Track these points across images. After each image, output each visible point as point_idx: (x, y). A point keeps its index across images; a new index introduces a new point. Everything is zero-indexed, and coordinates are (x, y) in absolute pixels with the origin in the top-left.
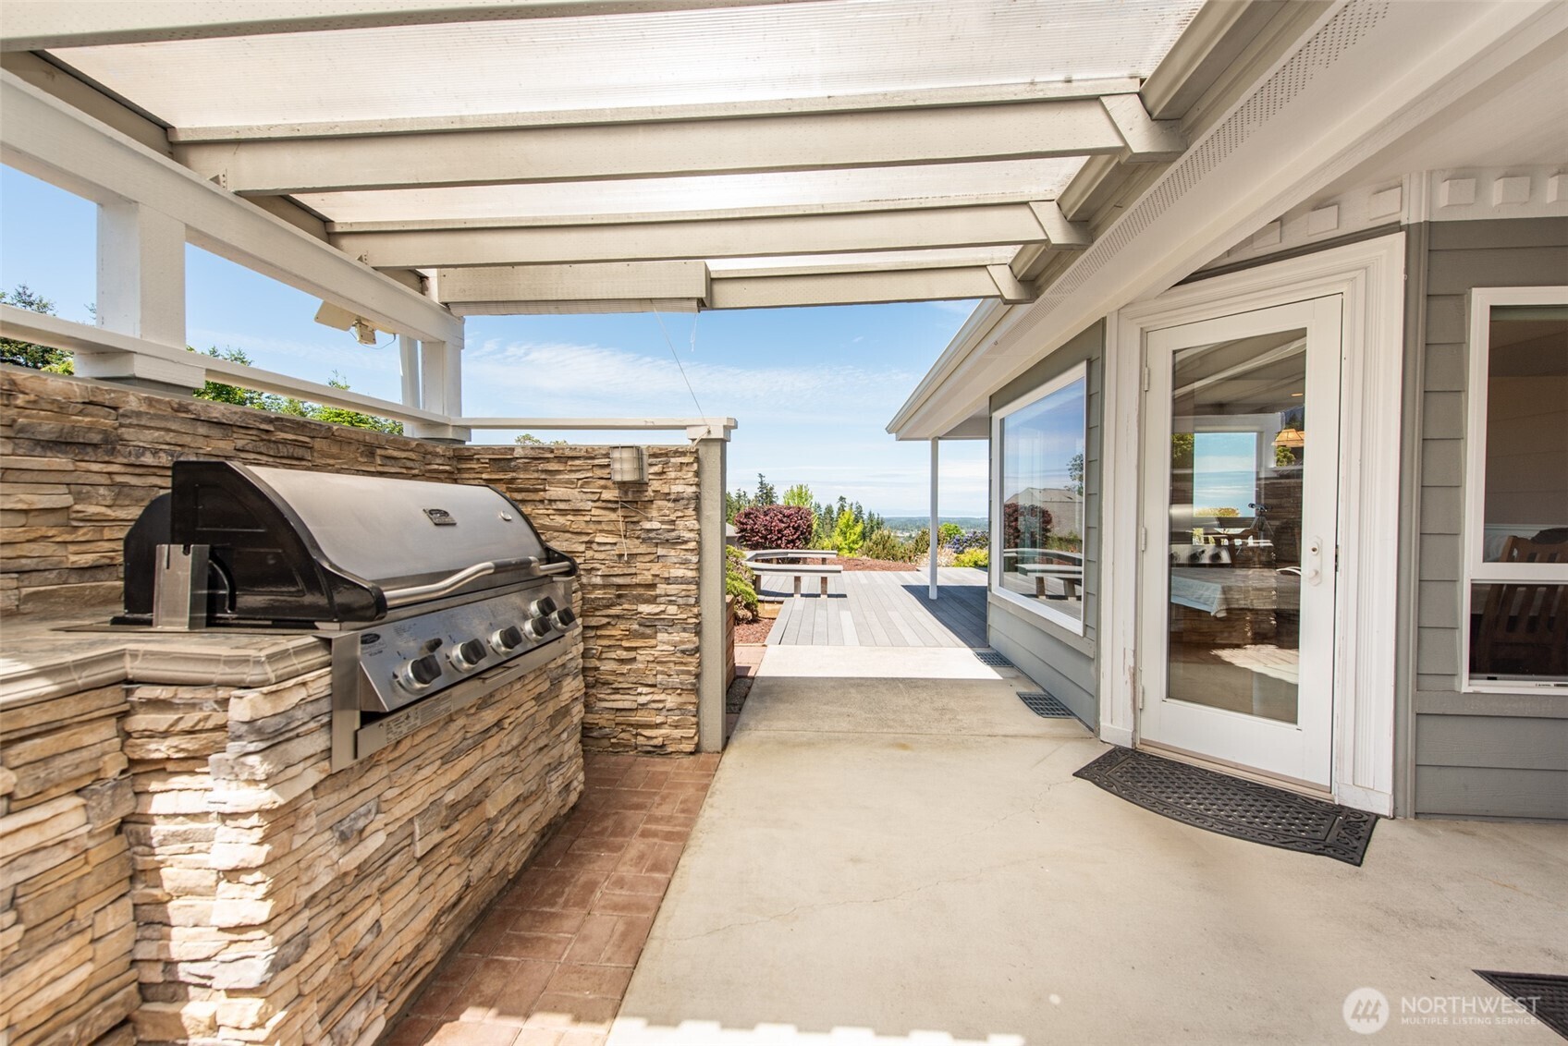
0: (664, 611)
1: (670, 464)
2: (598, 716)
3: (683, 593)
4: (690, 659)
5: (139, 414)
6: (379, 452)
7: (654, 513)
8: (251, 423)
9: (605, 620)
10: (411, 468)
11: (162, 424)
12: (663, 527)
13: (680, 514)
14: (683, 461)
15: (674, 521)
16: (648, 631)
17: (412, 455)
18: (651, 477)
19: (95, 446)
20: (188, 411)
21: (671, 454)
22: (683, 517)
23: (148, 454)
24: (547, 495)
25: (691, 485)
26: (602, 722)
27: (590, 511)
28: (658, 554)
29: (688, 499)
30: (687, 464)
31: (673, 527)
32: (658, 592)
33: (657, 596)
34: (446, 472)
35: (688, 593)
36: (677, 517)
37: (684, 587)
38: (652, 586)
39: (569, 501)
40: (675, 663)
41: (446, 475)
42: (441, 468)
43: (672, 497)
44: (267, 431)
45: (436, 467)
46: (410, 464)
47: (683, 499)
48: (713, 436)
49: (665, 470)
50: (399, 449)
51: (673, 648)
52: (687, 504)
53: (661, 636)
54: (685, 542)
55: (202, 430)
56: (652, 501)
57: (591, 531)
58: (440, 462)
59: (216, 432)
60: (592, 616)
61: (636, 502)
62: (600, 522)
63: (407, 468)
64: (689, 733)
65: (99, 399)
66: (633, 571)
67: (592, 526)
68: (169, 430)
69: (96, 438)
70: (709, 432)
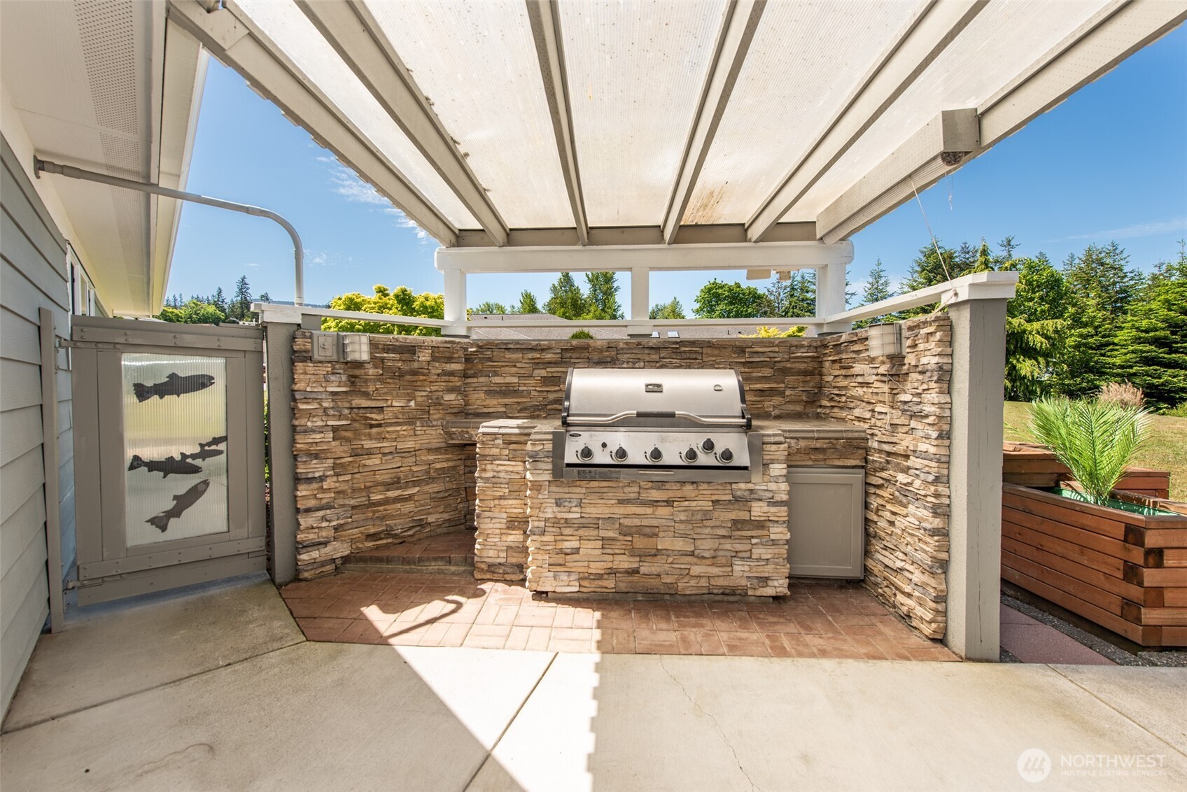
0: (911, 484)
1: (919, 336)
2: (874, 564)
3: (927, 469)
4: (928, 540)
5: (623, 349)
6: (747, 350)
7: (909, 386)
8: (667, 345)
9: (881, 482)
10: (775, 357)
11: (630, 351)
12: (915, 399)
13: (925, 386)
14: (929, 331)
15: (921, 394)
16: (904, 500)
17: (777, 349)
18: (908, 350)
19: (610, 362)
20: (641, 345)
21: (921, 325)
22: (928, 389)
23: (625, 363)
24: (853, 371)
25: (935, 355)
26: (876, 571)
27: (873, 383)
28: (912, 426)
29: (932, 371)
30: (931, 333)
31: (919, 400)
32: (909, 463)
33: (909, 468)
34: (810, 357)
35: (930, 470)
36: (924, 390)
37: (926, 462)
38: (907, 457)
39: (863, 375)
40: (919, 540)
41: (809, 359)
42: (804, 354)
43: (920, 369)
44: (677, 348)
45: (799, 354)
46: (772, 355)
47: (928, 371)
48: (960, 299)
49: (917, 342)
50: (765, 346)
51: (917, 523)
52: (931, 376)
53: (911, 508)
54: (927, 416)
55: (647, 351)
56: (908, 374)
57: (873, 401)
58: (805, 351)
59: (652, 352)
60: (873, 475)
61: (898, 375)
62: (877, 393)
63: (770, 358)
64: (927, 616)
65: (611, 346)
66: (894, 440)
67: (875, 397)
68: (632, 353)
69: (609, 359)
70: (956, 294)
